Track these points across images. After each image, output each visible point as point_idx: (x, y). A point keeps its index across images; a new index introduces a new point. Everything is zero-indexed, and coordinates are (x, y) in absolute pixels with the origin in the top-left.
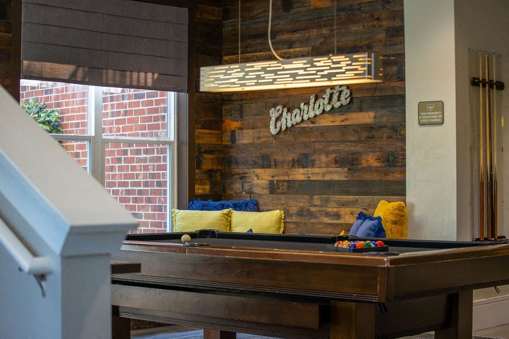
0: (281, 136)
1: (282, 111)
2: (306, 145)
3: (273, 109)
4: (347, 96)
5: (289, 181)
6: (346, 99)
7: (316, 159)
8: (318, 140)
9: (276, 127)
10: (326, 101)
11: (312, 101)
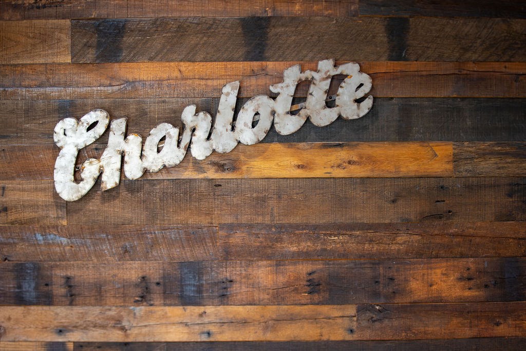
0: (93, 205)
1: (108, 129)
2: (194, 236)
3: (69, 122)
4: (360, 94)
5: (126, 344)
6: (359, 101)
7: (234, 278)
8: (244, 219)
9: (77, 179)
10: (283, 104)
11: (228, 101)
